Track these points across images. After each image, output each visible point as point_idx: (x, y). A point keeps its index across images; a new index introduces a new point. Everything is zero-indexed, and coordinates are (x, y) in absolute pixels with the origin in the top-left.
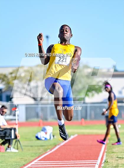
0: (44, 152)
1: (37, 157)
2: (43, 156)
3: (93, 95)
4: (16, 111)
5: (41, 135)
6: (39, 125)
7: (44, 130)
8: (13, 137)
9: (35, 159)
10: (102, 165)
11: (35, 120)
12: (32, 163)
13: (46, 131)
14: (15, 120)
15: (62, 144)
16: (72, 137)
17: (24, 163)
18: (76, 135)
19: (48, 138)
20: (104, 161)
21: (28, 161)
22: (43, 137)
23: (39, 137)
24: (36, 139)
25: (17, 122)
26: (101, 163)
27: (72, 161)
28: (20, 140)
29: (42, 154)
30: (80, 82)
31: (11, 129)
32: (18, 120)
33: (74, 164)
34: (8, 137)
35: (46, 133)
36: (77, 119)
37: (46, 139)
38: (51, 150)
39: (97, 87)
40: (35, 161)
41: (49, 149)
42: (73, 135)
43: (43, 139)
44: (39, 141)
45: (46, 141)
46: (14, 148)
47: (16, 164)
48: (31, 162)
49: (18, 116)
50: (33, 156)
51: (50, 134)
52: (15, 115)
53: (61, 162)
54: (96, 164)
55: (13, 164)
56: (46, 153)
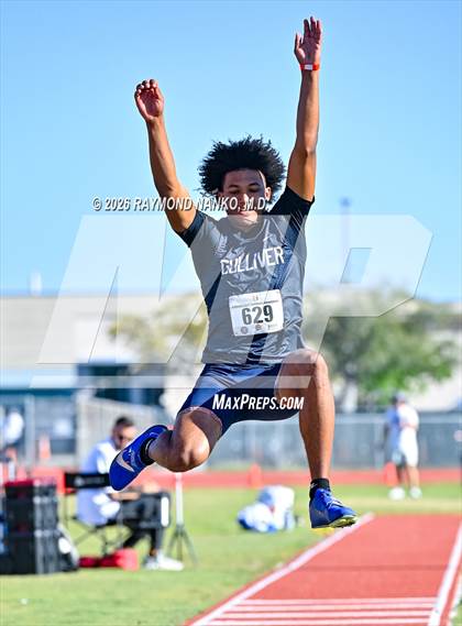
1: (239, 588)
2: (261, 585)
3: (422, 388)
5: (257, 515)
6: (248, 481)
7: (265, 499)
8: (164, 521)
9: (238, 593)
10: (453, 614)
11: (238, 466)
12: (228, 606)
13: (269, 502)
15: (325, 546)
17: (201, 606)
18: (368, 517)
19: (279, 524)
20: (456, 601)
21: (214, 600)
22: (263, 522)
23: (249, 521)
24: (236, 526)
26: (447, 609)
27: (354, 600)
28: (189, 534)
30: (383, 344)
31: (158, 497)
34: (149, 520)
35: (272, 510)
36: (372, 463)
37: (271, 528)
38: (288, 563)
39: (436, 361)
40: (238, 600)
41: (281, 560)
43: (262, 528)
44: (248, 536)
46: (169, 555)
47: (173, 608)
48: (223, 602)
50: (228, 585)
51: (287, 514)
53: (318, 605)
54: (430, 609)
55: (166, 609)
56: (272, 572)
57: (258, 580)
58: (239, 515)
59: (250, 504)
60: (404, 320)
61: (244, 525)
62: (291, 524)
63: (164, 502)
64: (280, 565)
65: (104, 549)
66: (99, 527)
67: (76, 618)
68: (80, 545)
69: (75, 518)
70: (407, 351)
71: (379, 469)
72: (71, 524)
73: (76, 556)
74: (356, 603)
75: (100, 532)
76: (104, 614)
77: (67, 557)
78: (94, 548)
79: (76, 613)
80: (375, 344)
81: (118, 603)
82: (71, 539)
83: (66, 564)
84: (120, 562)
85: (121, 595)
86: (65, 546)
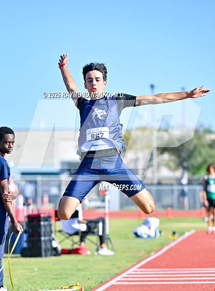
0: (146, 256)
1: (135, 263)
2: (144, 262)
4: (105, 195)
5: (143, 230)
7: (146, 223)
9: (133, 266)
12: (129, 272)
13: (148, 225)
14: (104, 208)
15: (173, 244)
16: (187, 234)
17: (118, 271)
18: (193, 232)
19: (153, 235)
21: (122, 269)
22: (145, 234)
23: (139, 233)
24: (133, 236)
25: (107, 211)
27: (186, 269)
28: (111, 238)
29: (143, 258)
30: (200, 153)
32: (109, 208)
33: (190, 274)
35: (150, 228)
36: (195, 207)
37: (149, 236)
38: (156, 253)
40: (133, 269)
41: (154, 251)
42: (189, 231)
43: (145, 236)
44: (138, 240)
45: (149, 239)
47: (104, 272)
48: (127, 270)
49: (109, 202)
50: (128, 262)
51: (156, 230)
52: (103, 201)
53: (170, 271)
55: (101, 273)
56: (149, 257)
57: (143, 260)
58: (135, 231)
59: (140, 226)
60: (209, 142)
61: (136, 234)
62: (158, 234)
63: (101, 224)
64: (153, 253)
65: (73, 245)
66: (71, 235)
67: (60, 277)
68: (62, 244)
69: (60, 231)
70: (210, 156)
71: (198, 210)
72: (58, 234)
73: (60, 248)
74: (187, 270)
75: (71, 238)
76: (73, 275)
77: (55, 249)
78: (68, 245)
79: (60, 274)
80: (196, 154)
81: (79, 270)
82: (58, 241)
83: (55, 252)
84: (80, 251)
85: (80, 266)
86: (55, 244)
